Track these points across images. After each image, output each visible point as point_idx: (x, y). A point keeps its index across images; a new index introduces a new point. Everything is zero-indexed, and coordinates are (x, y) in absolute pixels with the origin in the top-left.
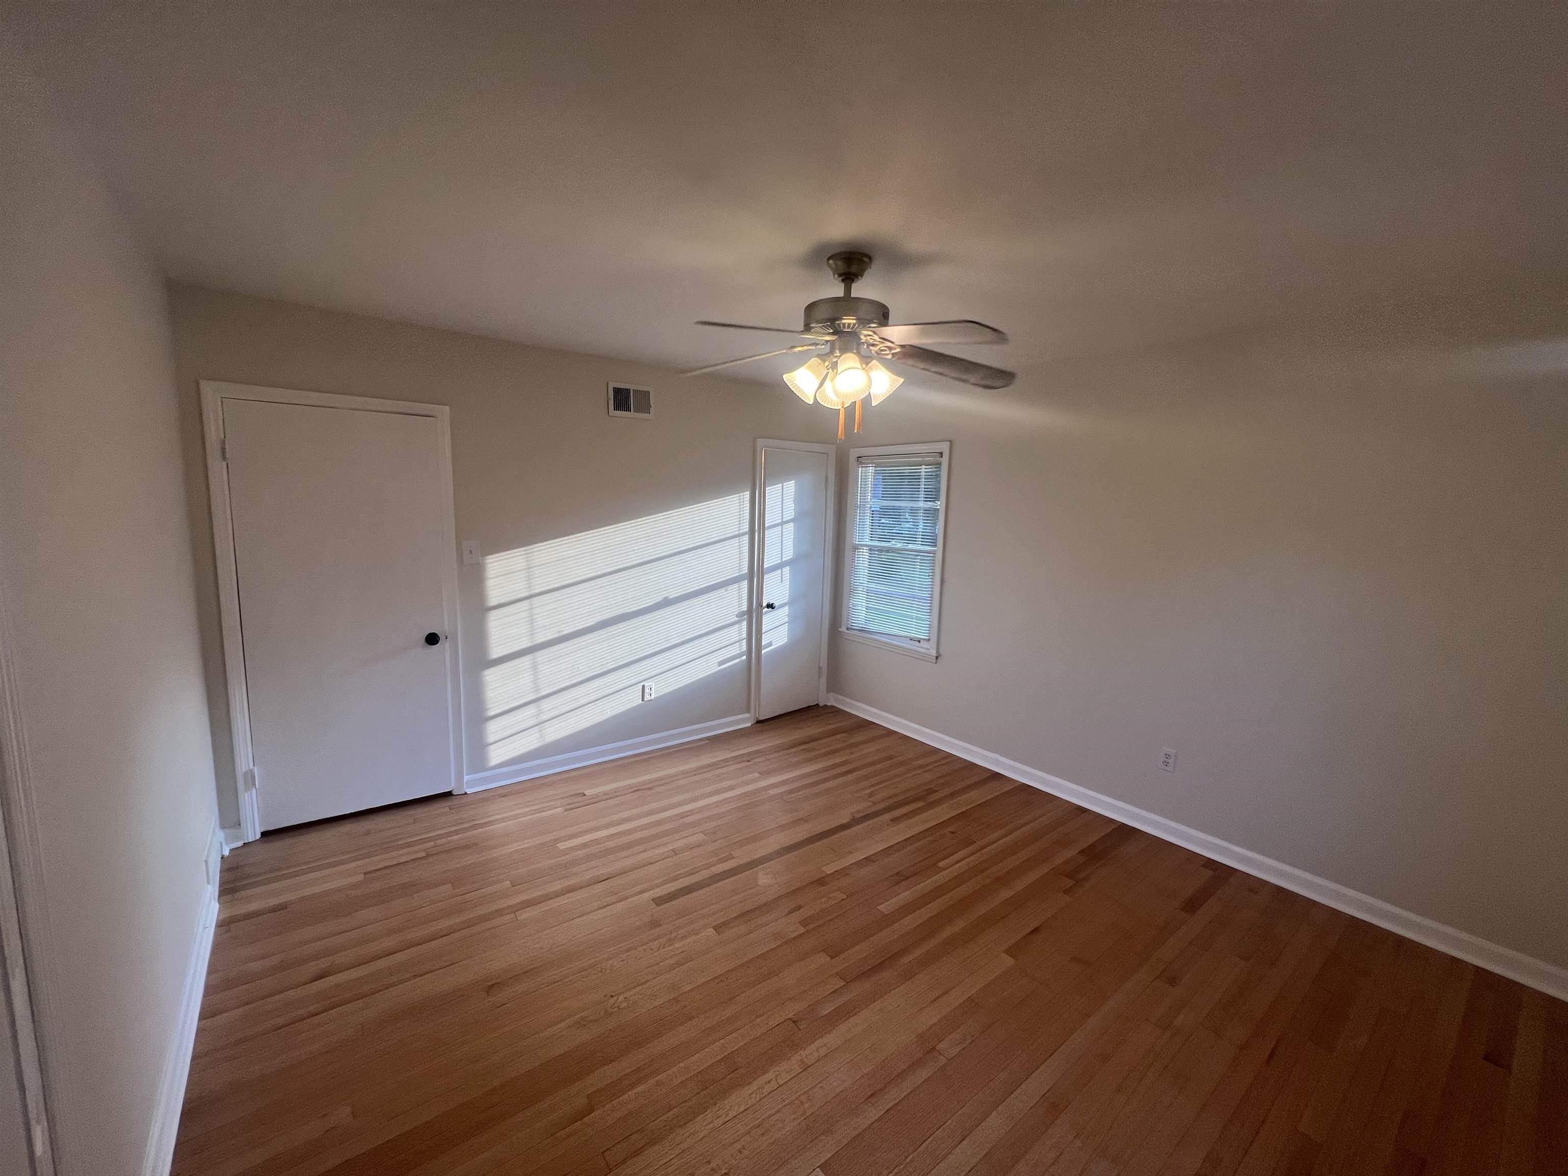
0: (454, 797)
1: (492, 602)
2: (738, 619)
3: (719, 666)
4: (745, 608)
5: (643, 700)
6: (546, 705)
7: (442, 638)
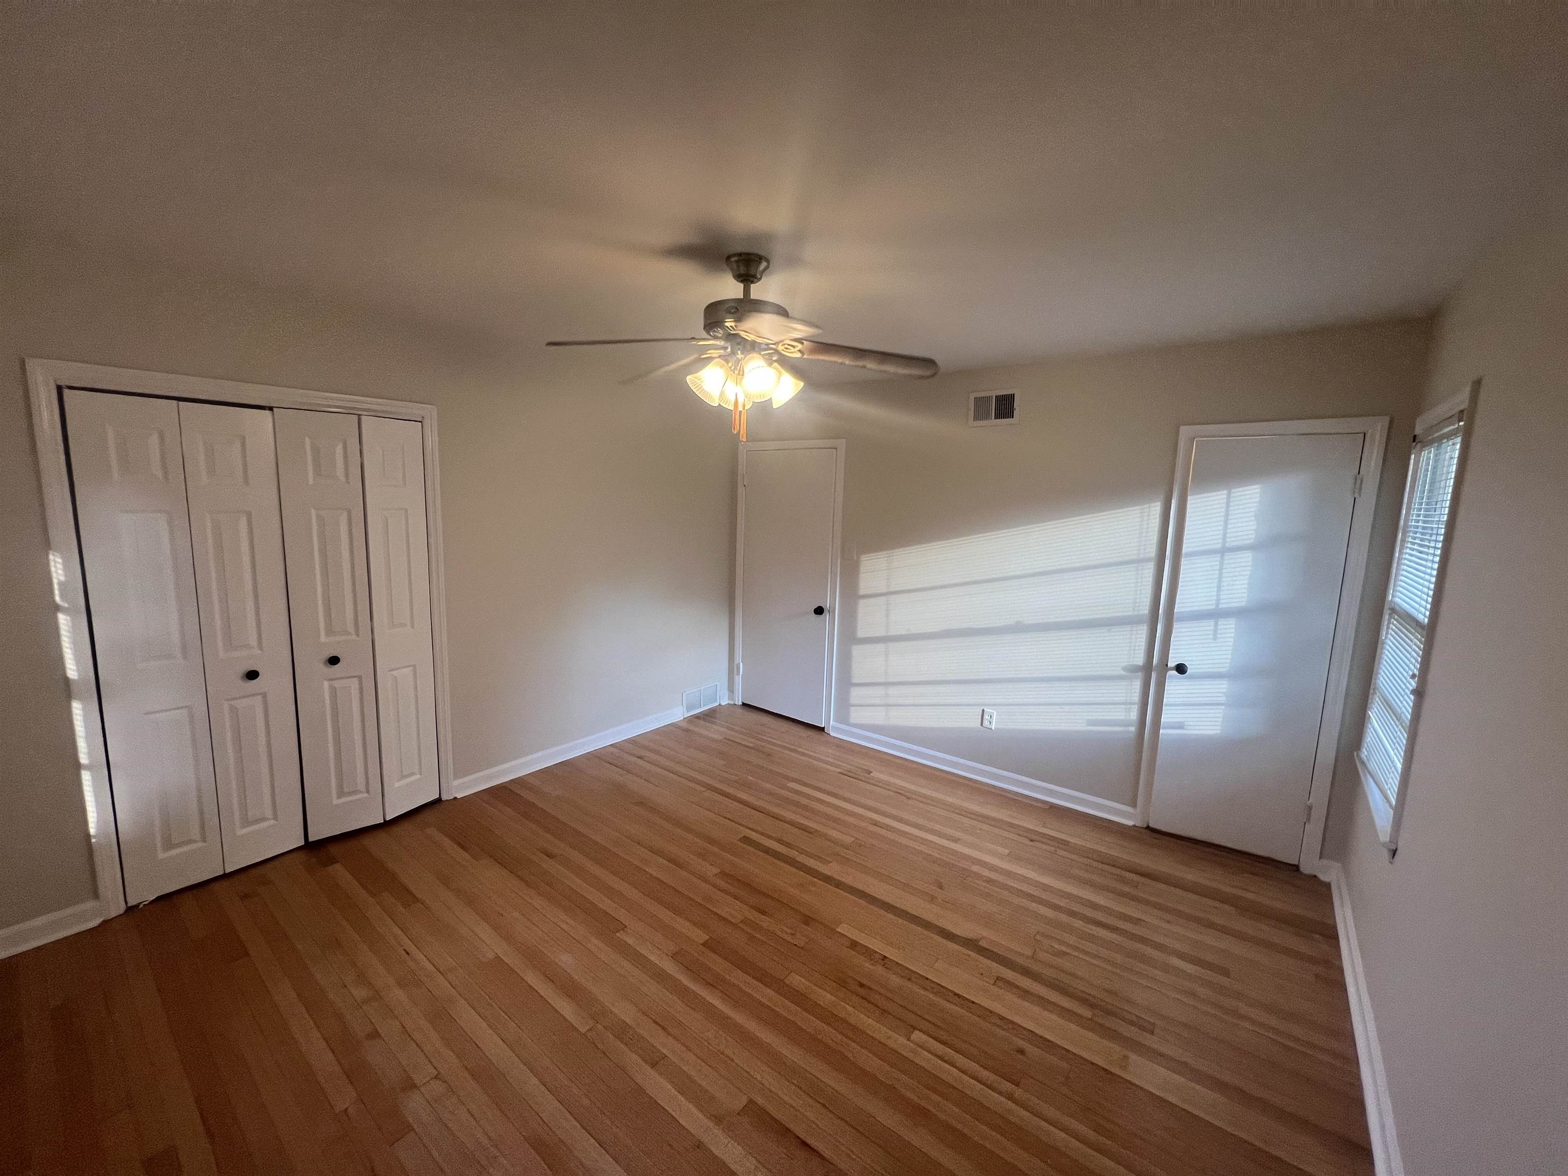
0: (824, 733)
1: (862, 592)
2: (1123, 673)
3: (1090, 725)
4: (1139, 659)
5: (982, 725)
6: (893, 691)
7: (826, 611)
